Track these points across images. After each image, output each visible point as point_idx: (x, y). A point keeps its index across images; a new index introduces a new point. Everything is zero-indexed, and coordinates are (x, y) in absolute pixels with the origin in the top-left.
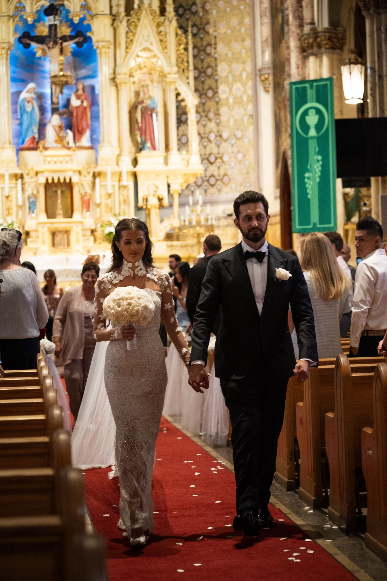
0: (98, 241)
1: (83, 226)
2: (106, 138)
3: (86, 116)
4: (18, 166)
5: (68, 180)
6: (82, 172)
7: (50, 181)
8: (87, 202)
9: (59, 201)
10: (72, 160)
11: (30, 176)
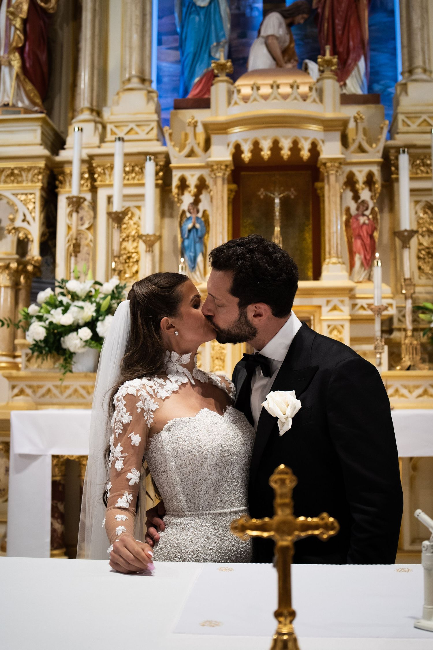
0: (407, 360)
1: (354, 306)
2: (419, 61)
3: (359, 20)
4: (161, 138)
5: (305, 154)
6: (351, 135)
7: (247, 156)
8: (364, 233)
9: (277, 229)
10: (320, 93)
11: (187, 150)
